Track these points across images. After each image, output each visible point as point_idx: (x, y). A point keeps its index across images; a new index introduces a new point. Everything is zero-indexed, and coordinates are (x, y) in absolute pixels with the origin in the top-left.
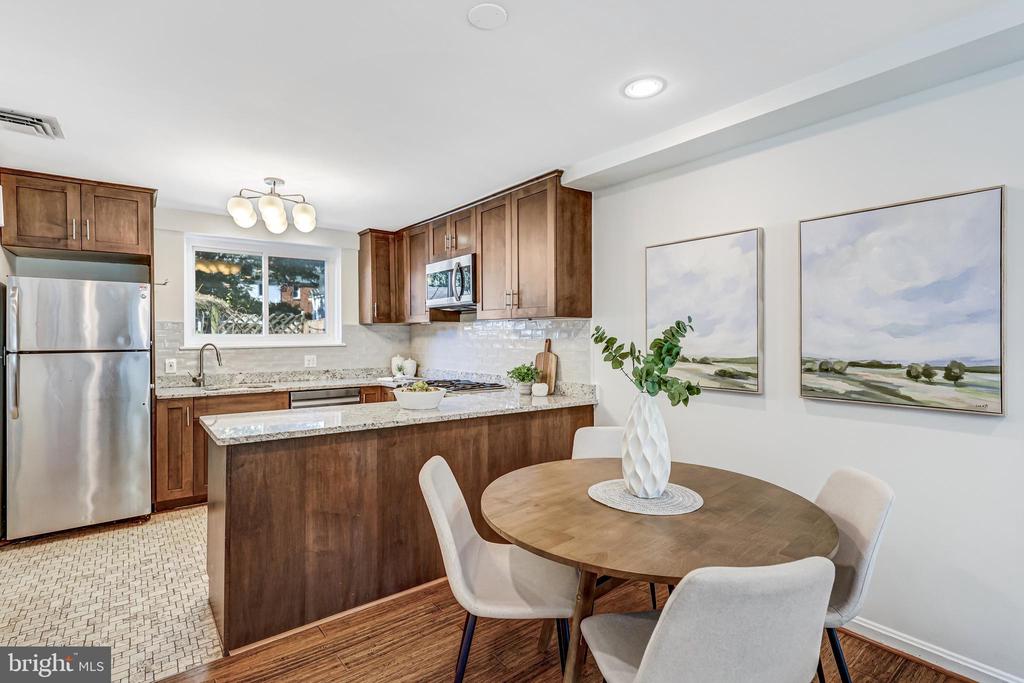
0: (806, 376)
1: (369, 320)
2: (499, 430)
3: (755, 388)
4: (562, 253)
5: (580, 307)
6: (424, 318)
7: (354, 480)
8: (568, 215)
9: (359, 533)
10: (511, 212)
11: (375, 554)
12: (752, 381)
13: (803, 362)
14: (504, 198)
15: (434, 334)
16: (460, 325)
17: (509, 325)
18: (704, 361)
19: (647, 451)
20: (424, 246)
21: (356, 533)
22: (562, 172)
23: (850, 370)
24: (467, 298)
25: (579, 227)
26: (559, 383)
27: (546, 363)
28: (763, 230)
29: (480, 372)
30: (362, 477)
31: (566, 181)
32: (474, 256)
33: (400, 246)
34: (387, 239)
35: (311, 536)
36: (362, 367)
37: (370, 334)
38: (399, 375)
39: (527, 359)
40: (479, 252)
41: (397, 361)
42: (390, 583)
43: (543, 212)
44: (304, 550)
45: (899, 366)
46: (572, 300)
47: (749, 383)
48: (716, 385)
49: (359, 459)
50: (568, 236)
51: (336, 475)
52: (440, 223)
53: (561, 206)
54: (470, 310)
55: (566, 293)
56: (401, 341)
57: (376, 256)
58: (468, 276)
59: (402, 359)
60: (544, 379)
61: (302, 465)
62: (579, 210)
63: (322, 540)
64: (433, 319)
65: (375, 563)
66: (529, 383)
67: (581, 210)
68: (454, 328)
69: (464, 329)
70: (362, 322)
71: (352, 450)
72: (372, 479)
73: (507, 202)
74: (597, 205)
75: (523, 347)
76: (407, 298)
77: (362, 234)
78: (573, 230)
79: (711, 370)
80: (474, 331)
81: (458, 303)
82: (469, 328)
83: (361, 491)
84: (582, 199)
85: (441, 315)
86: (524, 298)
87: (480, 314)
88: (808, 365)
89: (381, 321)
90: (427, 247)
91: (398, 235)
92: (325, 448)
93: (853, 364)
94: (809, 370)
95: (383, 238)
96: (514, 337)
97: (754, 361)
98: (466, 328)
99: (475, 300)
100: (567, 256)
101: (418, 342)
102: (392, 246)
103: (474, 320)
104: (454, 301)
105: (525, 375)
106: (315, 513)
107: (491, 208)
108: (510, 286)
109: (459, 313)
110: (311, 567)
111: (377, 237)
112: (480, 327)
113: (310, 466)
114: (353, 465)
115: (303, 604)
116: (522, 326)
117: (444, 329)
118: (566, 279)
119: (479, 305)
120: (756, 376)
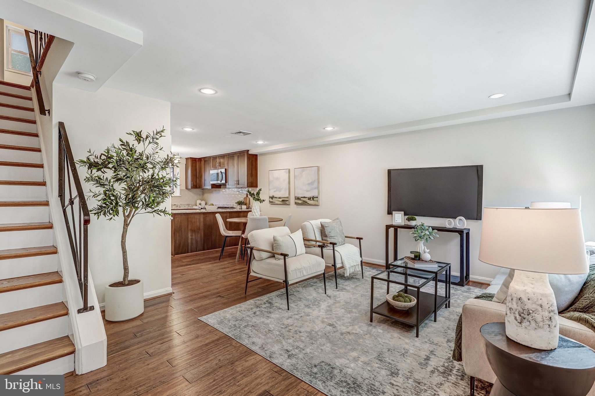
0: (296, 200)
1: (190, 187)
2: (232, 215)
3: (288, 203)
4: (249, 171)
5: (254, 185)
6: (209, 187)
7: (198, 224)
8: (251, 161)
9: (199, 235)
10: (236, 158)
11: (202, 240)
12: (288, 202)
13: (295, 197)
14: (234, 154)
15: (212, 192)
16: (221, 189)
17: (236, 190)
18: (280, 198)
19: (255, 211)
20: (209, 164)
21: (198, 235)
22: (249, 150)
23: (301, 199)
24: (224, 182)
25: (254, 164)
26: (250, 205)
27: (246, 200)
28: (290, 169)
29: (228, 204)
30: (199, 223)
31: (250, 153)
32: (226, 169)
33: (201, 163)
34: (196, 161)
35: (189, 235)
36: (187, 203)
37: (189, 192)
38: (200, 206)
39: (242, 199)
40: (227, 168)
41: (198, 202)
42: (206, 248)
43: (244, 160)
44: (188, 237)
45: (307, 197)
46: (252, 183)
47: (287, 202)
48: (282, 203)
49: (199, 219)
50: (251, 166)
51: (194, 222)
52: (215, 158)
53: (249, 159)
54: (224, 185)
55: (250, 181)
56: (200, 195)
57: (192, 166)
58: (224, 175)
59: (200, 201)
60: (246, 204)
61: (188, 219)
62: (254, 159)
63: (192, 236)
64: (212, 188)
65: (202, 243)
66: (241, 206)
67: (255, 159)
68: (219, 190)
69: (223, 191)
70: (187, 188)
71: (197, 217)
72: (202, 224)
73: (235, 156)
74: (259, 158)
75: (240, 196)
76: (203, 181)
77: (187, 159)
78: (252, 165)
79: (281, 200)
80: (225, 191)
81: (221, 183)
82: (224, 190)
83: (199, 226)
84: (255, 156)
85: (214, 186)
86: (240, 182)
87: (227, 186)
88: (296, 198)
89: (194, 188)
90: (210, 165)
91: (200, 159)
92: (192, 216)
93: (302, 197)
94: (296, 199)
95: (194, 160)
96: (237, 193)
97: (288, 198)
98: (223, 190)
99: (226, 182)
100: (250, 172)
101: (206, 195)
102: (197, 163)
103: (226, 188)
104: (219, 182)
105: (240, 203)
106: (190, 229)
107: (230, 156)
108: (236, 179)
109: (221, 185)
110: (190, 241)
111: (192, 160)
112: (228, 190)
113: (189, 219)
114: (198, 220)
115: (188, 249)
116: (239, 190)
117: (216, 191)
118: (250, 177)
119: (227, 184)
120: (288, 201)
